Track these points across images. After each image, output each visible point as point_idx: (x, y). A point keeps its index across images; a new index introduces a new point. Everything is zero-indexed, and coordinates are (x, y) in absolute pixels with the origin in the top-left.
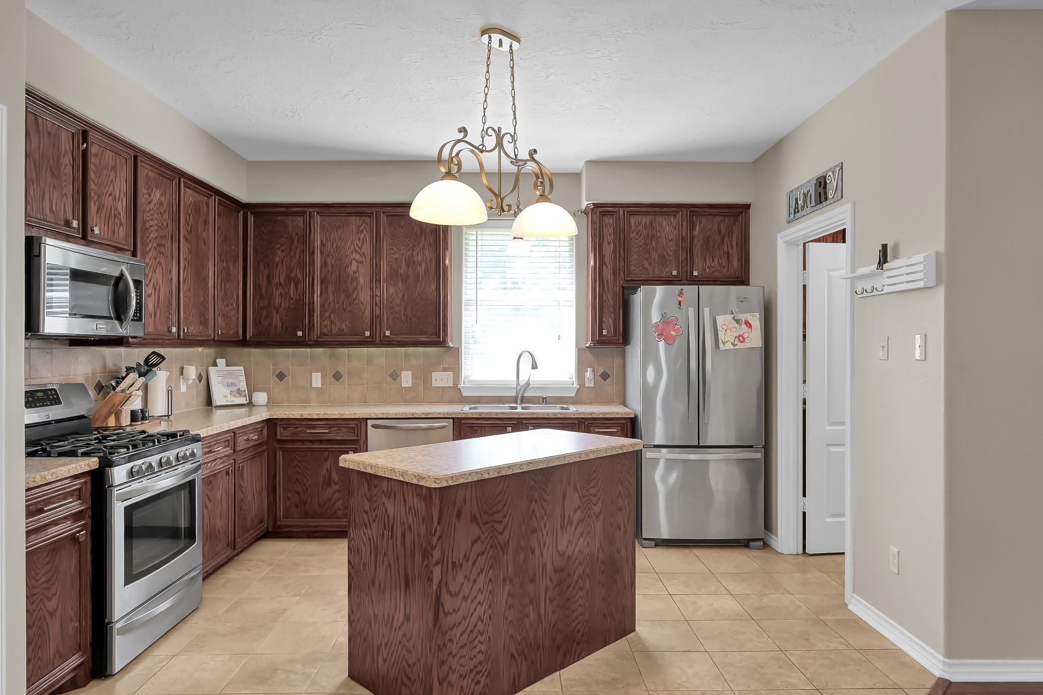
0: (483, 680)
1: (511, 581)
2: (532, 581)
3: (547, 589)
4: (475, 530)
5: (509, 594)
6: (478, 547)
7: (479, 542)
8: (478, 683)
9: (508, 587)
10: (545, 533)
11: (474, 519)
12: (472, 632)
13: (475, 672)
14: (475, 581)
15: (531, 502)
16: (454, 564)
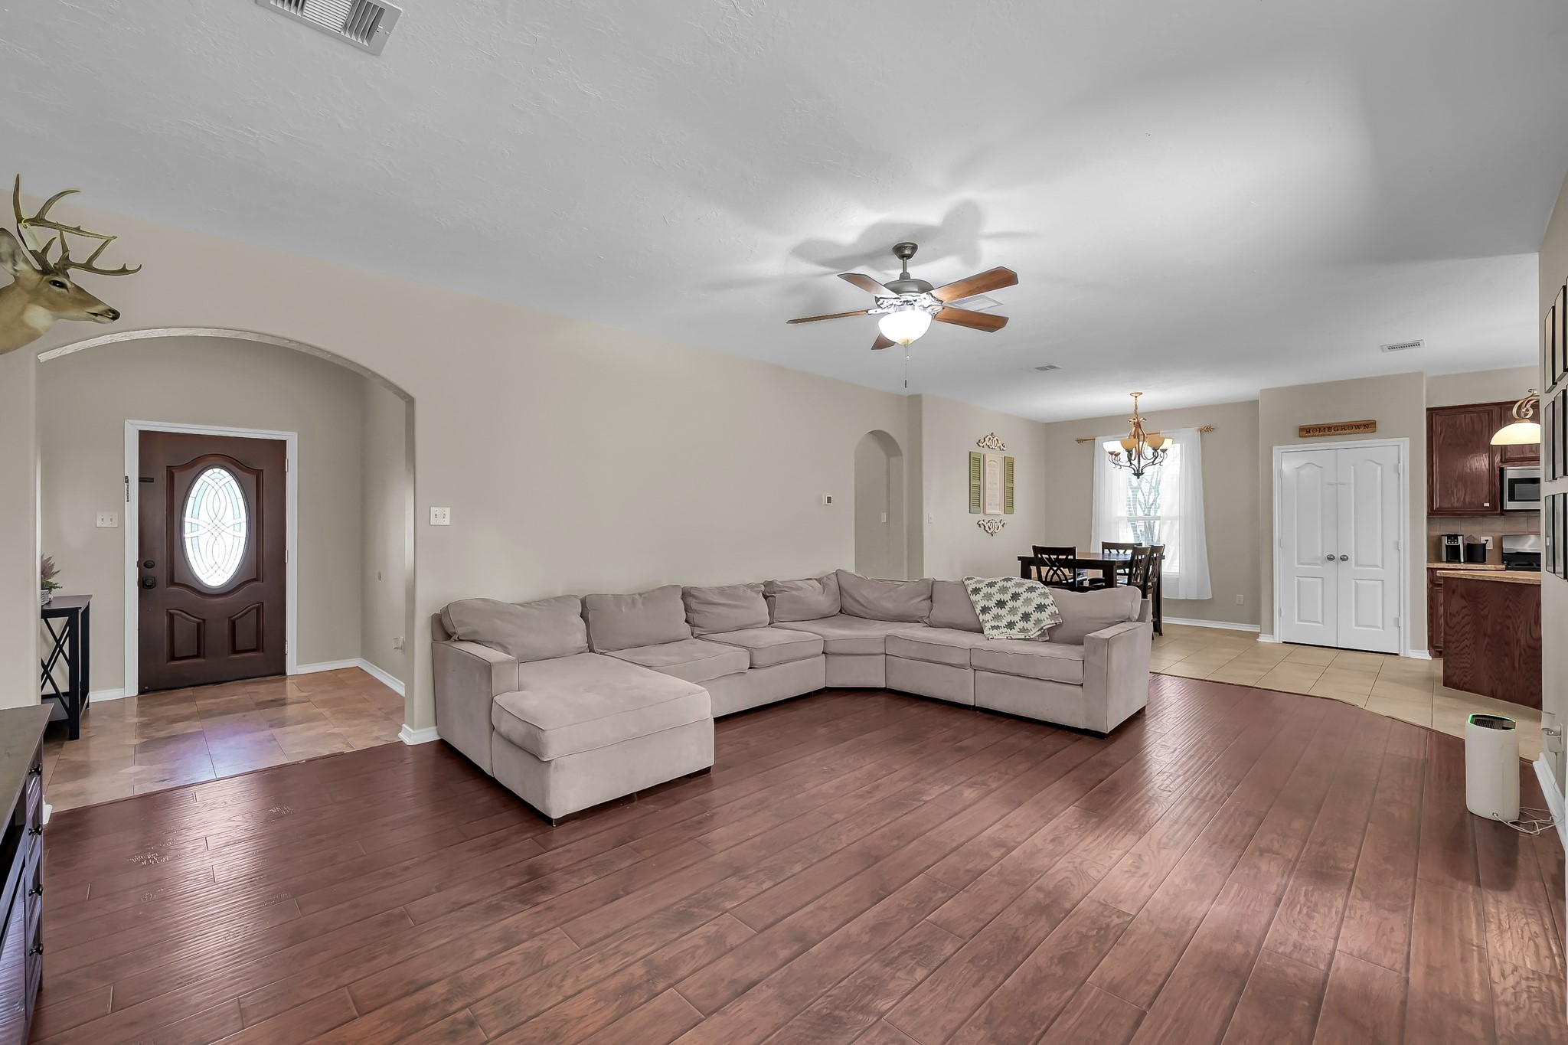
0: (1469, 677)
1: (1489, 637)
2: (1507, 644)
3: (1520, 654)
4: (1464, 603)
5: (1488, 643)
6: (1465, 611)
7: (1466, 609)
8: (1466, 676)
9: (1487, 640)
10: (1519, 621)
11: (1462, 597)
12: (1462, 650)
13: (1463, 670)
14: (1464, 627)
15: (1506, 600)
16: (1450, 614)
